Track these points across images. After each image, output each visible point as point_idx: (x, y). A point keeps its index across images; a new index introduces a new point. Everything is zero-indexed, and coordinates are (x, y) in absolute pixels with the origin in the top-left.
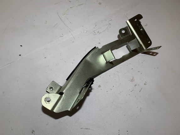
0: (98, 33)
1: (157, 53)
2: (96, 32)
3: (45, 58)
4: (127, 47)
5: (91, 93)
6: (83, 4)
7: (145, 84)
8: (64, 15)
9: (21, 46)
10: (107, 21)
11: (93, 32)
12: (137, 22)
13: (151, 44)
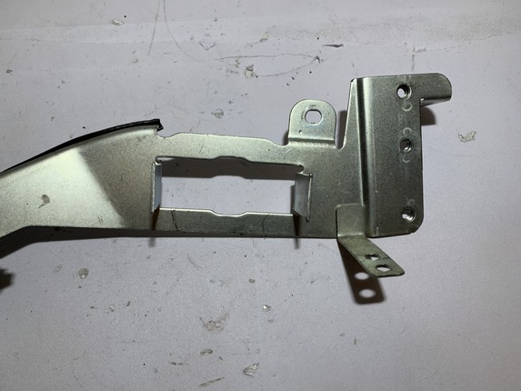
0: (249, 73)
2: (244, 64)
3: (8, 71)
4: (293, 188)
7: (245, 371)
10: (323, 41)
11: (233, 61)
12: (405, 103)
13: (413, 228)
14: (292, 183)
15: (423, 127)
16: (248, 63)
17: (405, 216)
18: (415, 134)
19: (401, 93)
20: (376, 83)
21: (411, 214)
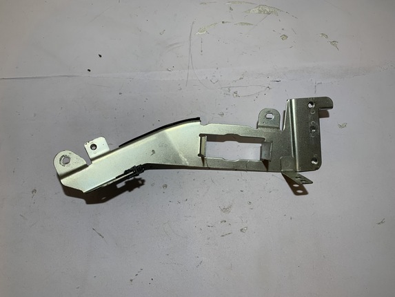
0: (235, 95)
1: (305, 193)
2: (233, 90)
3: (120, 94)
4: (261, 147)
5: (136, 190)
6: (250, 24)
7: (241, 230)
8: (201, 32)
9: (100, 56)
10: (271, 79)
11: (227, 89)
12: (312, 110)
13: (317, 168)
14: (260, 145)
15: (320, 119)
16: (235, 90)
17: (313, 162)
18: (317, 124)
19: (310, 106)
20: (298, 101)
21: (316, 161)
